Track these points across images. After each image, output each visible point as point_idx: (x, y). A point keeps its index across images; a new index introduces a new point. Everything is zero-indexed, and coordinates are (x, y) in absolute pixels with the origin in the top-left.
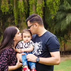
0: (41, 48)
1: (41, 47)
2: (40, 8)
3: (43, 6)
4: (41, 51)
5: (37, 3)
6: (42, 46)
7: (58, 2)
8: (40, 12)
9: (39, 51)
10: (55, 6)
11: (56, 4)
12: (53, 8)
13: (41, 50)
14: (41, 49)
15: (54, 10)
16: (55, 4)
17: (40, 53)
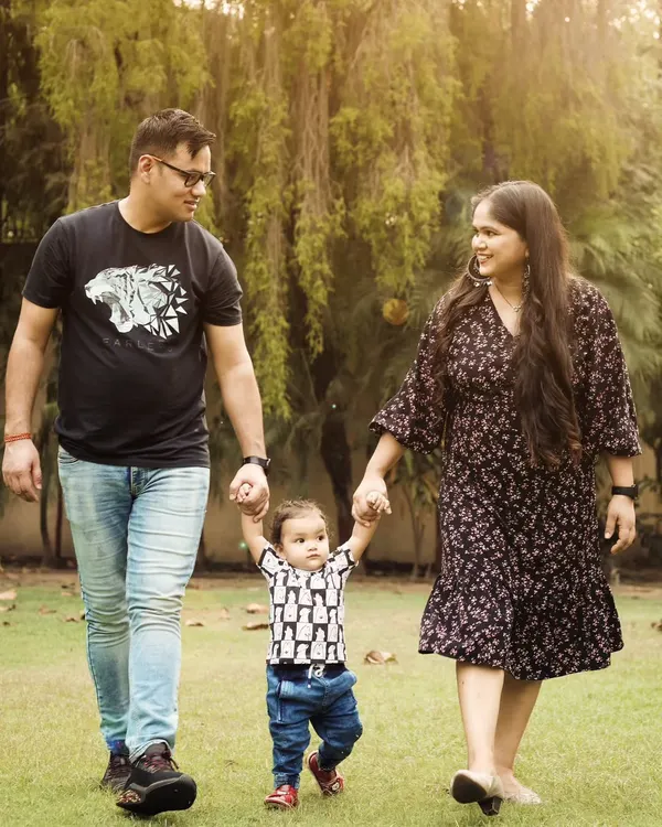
0: (179, 301)
1: (178, 294)
2: (319, 241)
3: (333, 230)
4: (180, 316)
5: (303, 212)
6: (183, 292)
7: (426, 215)
8: (318, 266)
9: (171, 312)
10: (410, 236)
11: (417, 228)
12: (398, 248)
13: (181, 309)
14: (182, 304)
15: (401, 262)
16: (408, 230)
17: (174, 323)
